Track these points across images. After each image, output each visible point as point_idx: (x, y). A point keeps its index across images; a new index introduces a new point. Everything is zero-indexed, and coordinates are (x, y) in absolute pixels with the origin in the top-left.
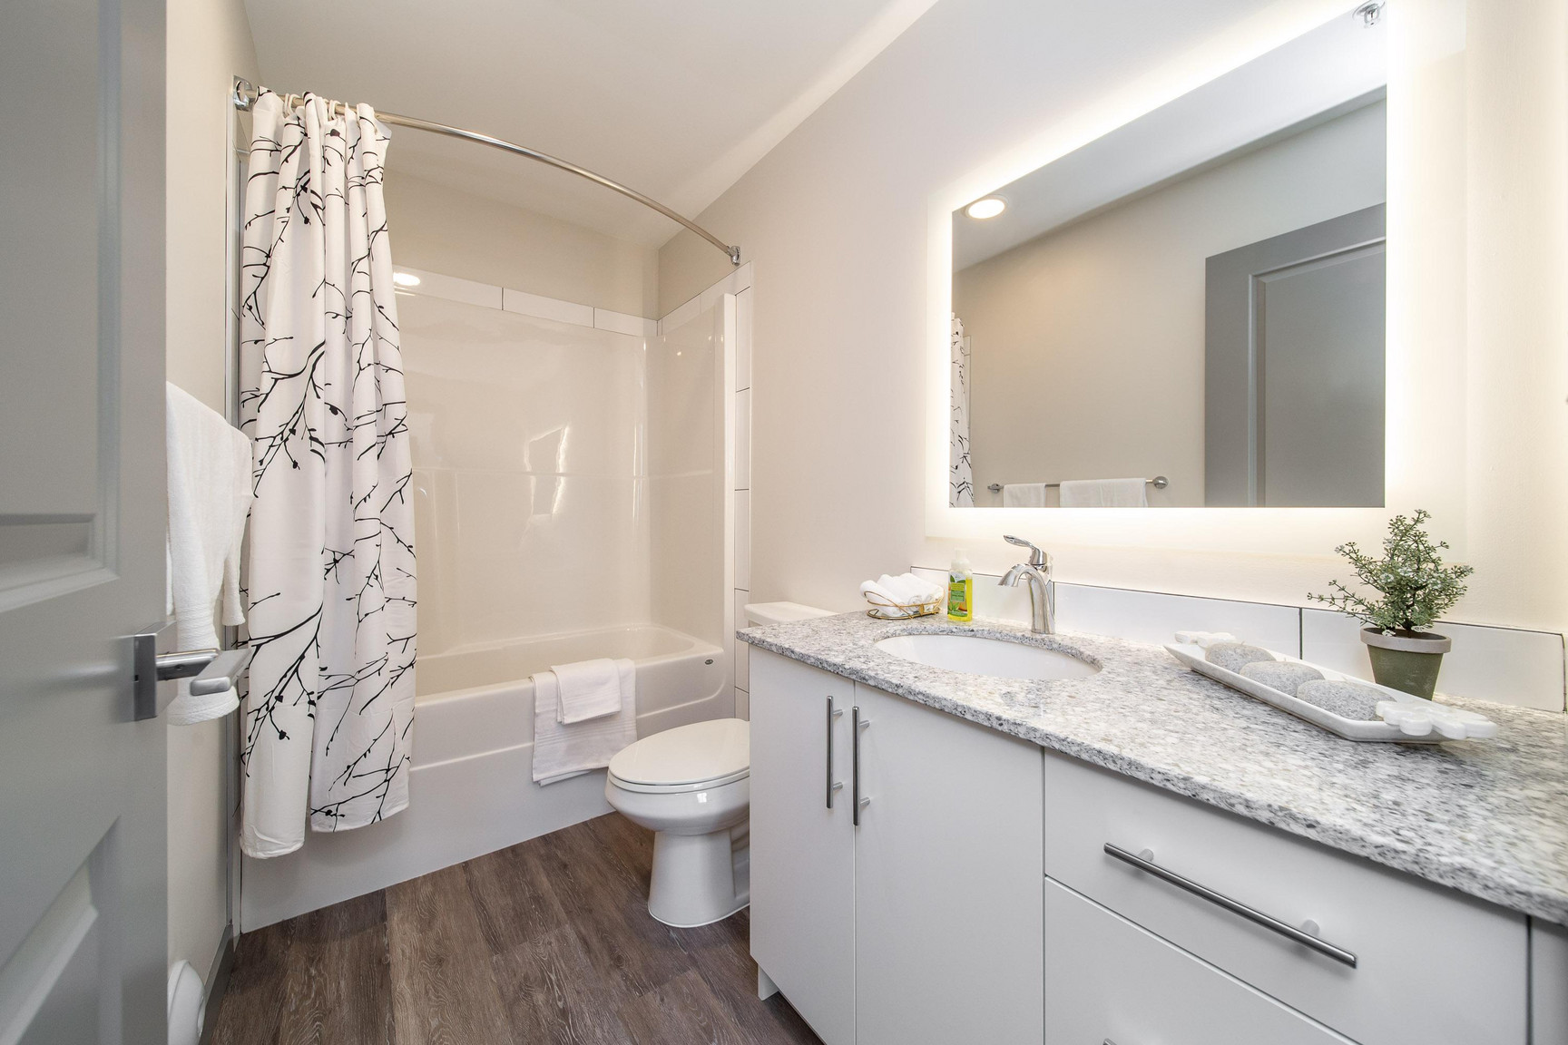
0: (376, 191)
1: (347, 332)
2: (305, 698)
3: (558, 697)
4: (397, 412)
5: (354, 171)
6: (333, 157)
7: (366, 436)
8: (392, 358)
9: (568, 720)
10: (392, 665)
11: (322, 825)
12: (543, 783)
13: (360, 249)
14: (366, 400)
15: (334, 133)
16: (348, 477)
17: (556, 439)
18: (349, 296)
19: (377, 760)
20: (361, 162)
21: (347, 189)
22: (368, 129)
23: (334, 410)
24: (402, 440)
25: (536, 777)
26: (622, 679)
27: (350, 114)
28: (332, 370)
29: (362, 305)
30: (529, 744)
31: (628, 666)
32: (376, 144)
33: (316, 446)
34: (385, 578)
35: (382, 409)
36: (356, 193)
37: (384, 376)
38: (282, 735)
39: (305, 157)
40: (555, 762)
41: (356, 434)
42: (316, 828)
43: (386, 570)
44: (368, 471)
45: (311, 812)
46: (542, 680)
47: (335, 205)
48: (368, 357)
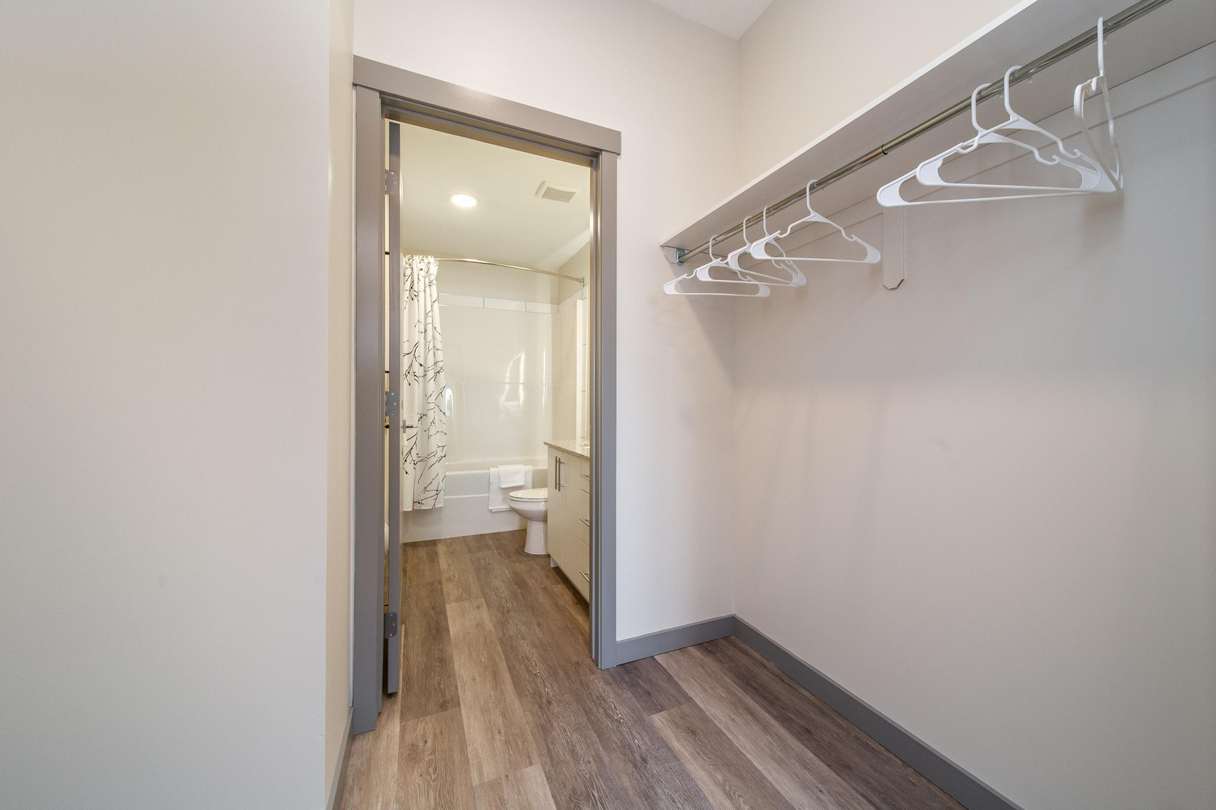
0: (434, 288)
1: (425, 338)
2: (413, 462)
3: (499, 477)
4: (440, 364)
5: (427, 281)
6: (421, 278)
7: (431, 374)
8: (439, 345)
9: (503, 486)
10: (438, 455)
11: (418, 507)
12: (493, 511)
13: (429, 309)
14: (431, 362)
15: (421, 269)
16: (425, 388)
17: (519, 359)
18: (426, 325)
19: (433, 487)
20: (429, 277)
21: (425, 288)
22: (431, 266)
23: (421, 365)
24: (442, 374)
25: (490, 508)
26: (526, 473)
27: (426, 261)
28: (420, 352)
29: (430, 328)
30: (487, 495)
31: (530, 468)
32: (434, 269)
33: (416, 378)
34: (436, 424)
35: (435, 363)
36: (428, 289)
37: (436, 352)
38: (407, 473)
39: (413, 278)
40: (498, 504)
41: (428, 373)
42: (415, 508)
43: (437, 421)
44: (431, 385)
45: (414, 502)
46: (493, 470)
47: (422, 294)
48: (431, 346)
